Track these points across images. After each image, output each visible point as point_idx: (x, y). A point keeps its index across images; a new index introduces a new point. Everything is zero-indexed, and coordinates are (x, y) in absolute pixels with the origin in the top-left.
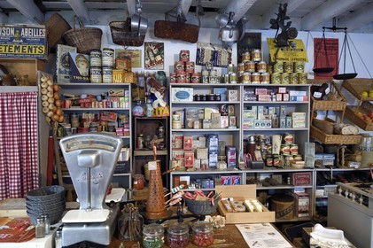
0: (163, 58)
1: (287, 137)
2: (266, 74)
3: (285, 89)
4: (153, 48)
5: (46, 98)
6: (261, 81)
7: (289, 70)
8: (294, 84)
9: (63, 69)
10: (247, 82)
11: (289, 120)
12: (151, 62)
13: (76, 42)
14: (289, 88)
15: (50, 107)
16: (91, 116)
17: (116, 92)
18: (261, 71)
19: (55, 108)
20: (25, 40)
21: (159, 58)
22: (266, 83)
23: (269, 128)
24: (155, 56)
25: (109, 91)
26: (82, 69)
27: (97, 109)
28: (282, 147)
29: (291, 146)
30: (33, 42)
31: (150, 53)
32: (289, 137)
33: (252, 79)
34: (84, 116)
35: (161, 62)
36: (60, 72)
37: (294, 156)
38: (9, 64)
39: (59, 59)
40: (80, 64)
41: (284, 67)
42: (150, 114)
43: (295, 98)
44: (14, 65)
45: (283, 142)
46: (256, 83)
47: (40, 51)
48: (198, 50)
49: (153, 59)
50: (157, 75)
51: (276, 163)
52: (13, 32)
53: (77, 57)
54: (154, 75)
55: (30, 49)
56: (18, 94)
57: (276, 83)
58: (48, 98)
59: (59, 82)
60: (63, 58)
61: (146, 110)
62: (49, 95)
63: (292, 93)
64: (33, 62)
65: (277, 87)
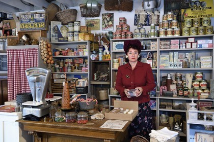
0: (113, 23)
1: (197, 75)
2: (177, 29)
3: (193, 39)
4: (107, 17)
5: (42, 51)
6: (173, 34)
7: (196, 25)
8: (201, 34)
9: (54, 35)
10: (162, 36)
11: (197, 62)
12: (106, 26)
13: (61, 18)
14: (196, 38)
15: (45, 55)
16: (70, 61)
17: (81, 46)
18: (173, 27)
19: (48, 56)
20: (35, 20)
21: (110, 23)
22: (177, 36)
23: (181, 68)
24: (108, 22)
25: (77, 45)
26: (64, 34)
27: (71, 56)
28: (193, 82)
29: (200, 82)
30: (39, 21)
31: (105, 20)
32: (199, 75)
33: (166, 33)
34: (66, 60)
35: (112, 25)
36: (53, 36)
37: (203, 90)
38: (30, 33)
39: (51, 29)
40: (63, 31)
41: (192, 23)
42: (101, 59)
43: (201, 45)
44: (33, 34)
45: (194, 79)
46: (169, 36)
47: (42, 25)
48: (136, 15)
49: (107, 24)
50: (108, 34)
51: (186, 93)
52: (30, 16)
53: (62, 27)
54: (106, 34)
55: (38, 25)
56: (30, 50)
57: (185, 35)
58: (44, 51)
59: (52, 42)
60: (54, 29)
61: (98, 56)
62: (44, 49)
63: (199, 42)
64: (39, 31)
65: (187, 38)
